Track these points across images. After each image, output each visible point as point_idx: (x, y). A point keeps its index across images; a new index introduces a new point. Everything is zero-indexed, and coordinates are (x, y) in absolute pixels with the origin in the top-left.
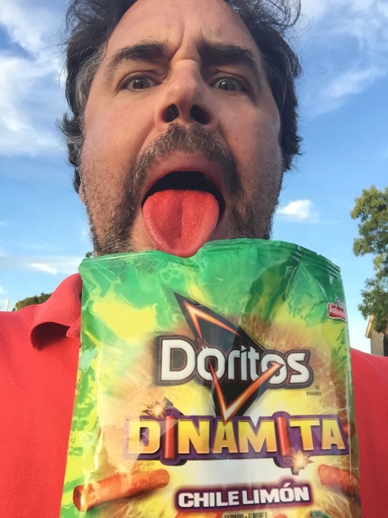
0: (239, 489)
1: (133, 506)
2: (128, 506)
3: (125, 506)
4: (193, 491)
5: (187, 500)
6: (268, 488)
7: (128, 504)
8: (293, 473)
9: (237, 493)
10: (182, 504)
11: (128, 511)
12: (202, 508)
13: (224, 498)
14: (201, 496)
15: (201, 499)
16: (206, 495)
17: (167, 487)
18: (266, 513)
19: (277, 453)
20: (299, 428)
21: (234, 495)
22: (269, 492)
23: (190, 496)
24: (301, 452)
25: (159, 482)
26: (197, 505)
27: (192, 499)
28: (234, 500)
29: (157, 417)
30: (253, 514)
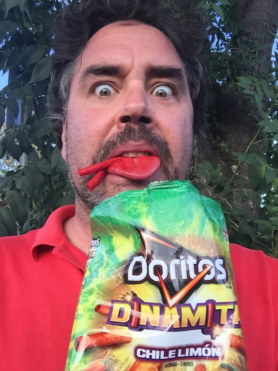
0: (176, 349)
1: (110, 351)
2: (107, 351)
3: (106, 351)
4: (146, 348)
5: (142, 353)
6: (195, 347)
7: (108, 350)
8: (212, 338)
9: (175, 351)
10: (139, 355)
11: (108, 354)
12: (150, 360)
13: (166, 355)
14: (151, 352)
15: (151, 354)
16: (154, 351)
17: (130, 343)
18: (192, 362)
19: (205, 326)
20: (220, 310)
21: (172, 352)
22: (195, 350)
23: (144, 351)
24: (218, 325)
25: (126, 340)
26: (148, 357)
27: (145, 353)
28: (172, 355)
29: (129, 302)
30: (184, 362)
